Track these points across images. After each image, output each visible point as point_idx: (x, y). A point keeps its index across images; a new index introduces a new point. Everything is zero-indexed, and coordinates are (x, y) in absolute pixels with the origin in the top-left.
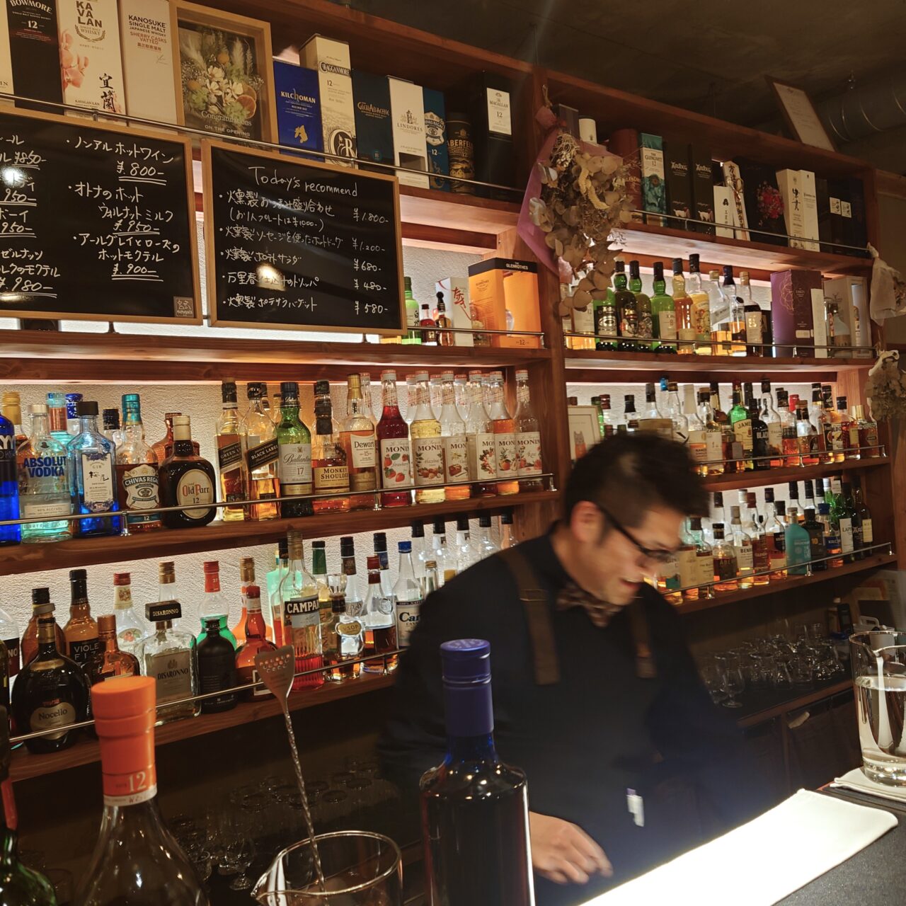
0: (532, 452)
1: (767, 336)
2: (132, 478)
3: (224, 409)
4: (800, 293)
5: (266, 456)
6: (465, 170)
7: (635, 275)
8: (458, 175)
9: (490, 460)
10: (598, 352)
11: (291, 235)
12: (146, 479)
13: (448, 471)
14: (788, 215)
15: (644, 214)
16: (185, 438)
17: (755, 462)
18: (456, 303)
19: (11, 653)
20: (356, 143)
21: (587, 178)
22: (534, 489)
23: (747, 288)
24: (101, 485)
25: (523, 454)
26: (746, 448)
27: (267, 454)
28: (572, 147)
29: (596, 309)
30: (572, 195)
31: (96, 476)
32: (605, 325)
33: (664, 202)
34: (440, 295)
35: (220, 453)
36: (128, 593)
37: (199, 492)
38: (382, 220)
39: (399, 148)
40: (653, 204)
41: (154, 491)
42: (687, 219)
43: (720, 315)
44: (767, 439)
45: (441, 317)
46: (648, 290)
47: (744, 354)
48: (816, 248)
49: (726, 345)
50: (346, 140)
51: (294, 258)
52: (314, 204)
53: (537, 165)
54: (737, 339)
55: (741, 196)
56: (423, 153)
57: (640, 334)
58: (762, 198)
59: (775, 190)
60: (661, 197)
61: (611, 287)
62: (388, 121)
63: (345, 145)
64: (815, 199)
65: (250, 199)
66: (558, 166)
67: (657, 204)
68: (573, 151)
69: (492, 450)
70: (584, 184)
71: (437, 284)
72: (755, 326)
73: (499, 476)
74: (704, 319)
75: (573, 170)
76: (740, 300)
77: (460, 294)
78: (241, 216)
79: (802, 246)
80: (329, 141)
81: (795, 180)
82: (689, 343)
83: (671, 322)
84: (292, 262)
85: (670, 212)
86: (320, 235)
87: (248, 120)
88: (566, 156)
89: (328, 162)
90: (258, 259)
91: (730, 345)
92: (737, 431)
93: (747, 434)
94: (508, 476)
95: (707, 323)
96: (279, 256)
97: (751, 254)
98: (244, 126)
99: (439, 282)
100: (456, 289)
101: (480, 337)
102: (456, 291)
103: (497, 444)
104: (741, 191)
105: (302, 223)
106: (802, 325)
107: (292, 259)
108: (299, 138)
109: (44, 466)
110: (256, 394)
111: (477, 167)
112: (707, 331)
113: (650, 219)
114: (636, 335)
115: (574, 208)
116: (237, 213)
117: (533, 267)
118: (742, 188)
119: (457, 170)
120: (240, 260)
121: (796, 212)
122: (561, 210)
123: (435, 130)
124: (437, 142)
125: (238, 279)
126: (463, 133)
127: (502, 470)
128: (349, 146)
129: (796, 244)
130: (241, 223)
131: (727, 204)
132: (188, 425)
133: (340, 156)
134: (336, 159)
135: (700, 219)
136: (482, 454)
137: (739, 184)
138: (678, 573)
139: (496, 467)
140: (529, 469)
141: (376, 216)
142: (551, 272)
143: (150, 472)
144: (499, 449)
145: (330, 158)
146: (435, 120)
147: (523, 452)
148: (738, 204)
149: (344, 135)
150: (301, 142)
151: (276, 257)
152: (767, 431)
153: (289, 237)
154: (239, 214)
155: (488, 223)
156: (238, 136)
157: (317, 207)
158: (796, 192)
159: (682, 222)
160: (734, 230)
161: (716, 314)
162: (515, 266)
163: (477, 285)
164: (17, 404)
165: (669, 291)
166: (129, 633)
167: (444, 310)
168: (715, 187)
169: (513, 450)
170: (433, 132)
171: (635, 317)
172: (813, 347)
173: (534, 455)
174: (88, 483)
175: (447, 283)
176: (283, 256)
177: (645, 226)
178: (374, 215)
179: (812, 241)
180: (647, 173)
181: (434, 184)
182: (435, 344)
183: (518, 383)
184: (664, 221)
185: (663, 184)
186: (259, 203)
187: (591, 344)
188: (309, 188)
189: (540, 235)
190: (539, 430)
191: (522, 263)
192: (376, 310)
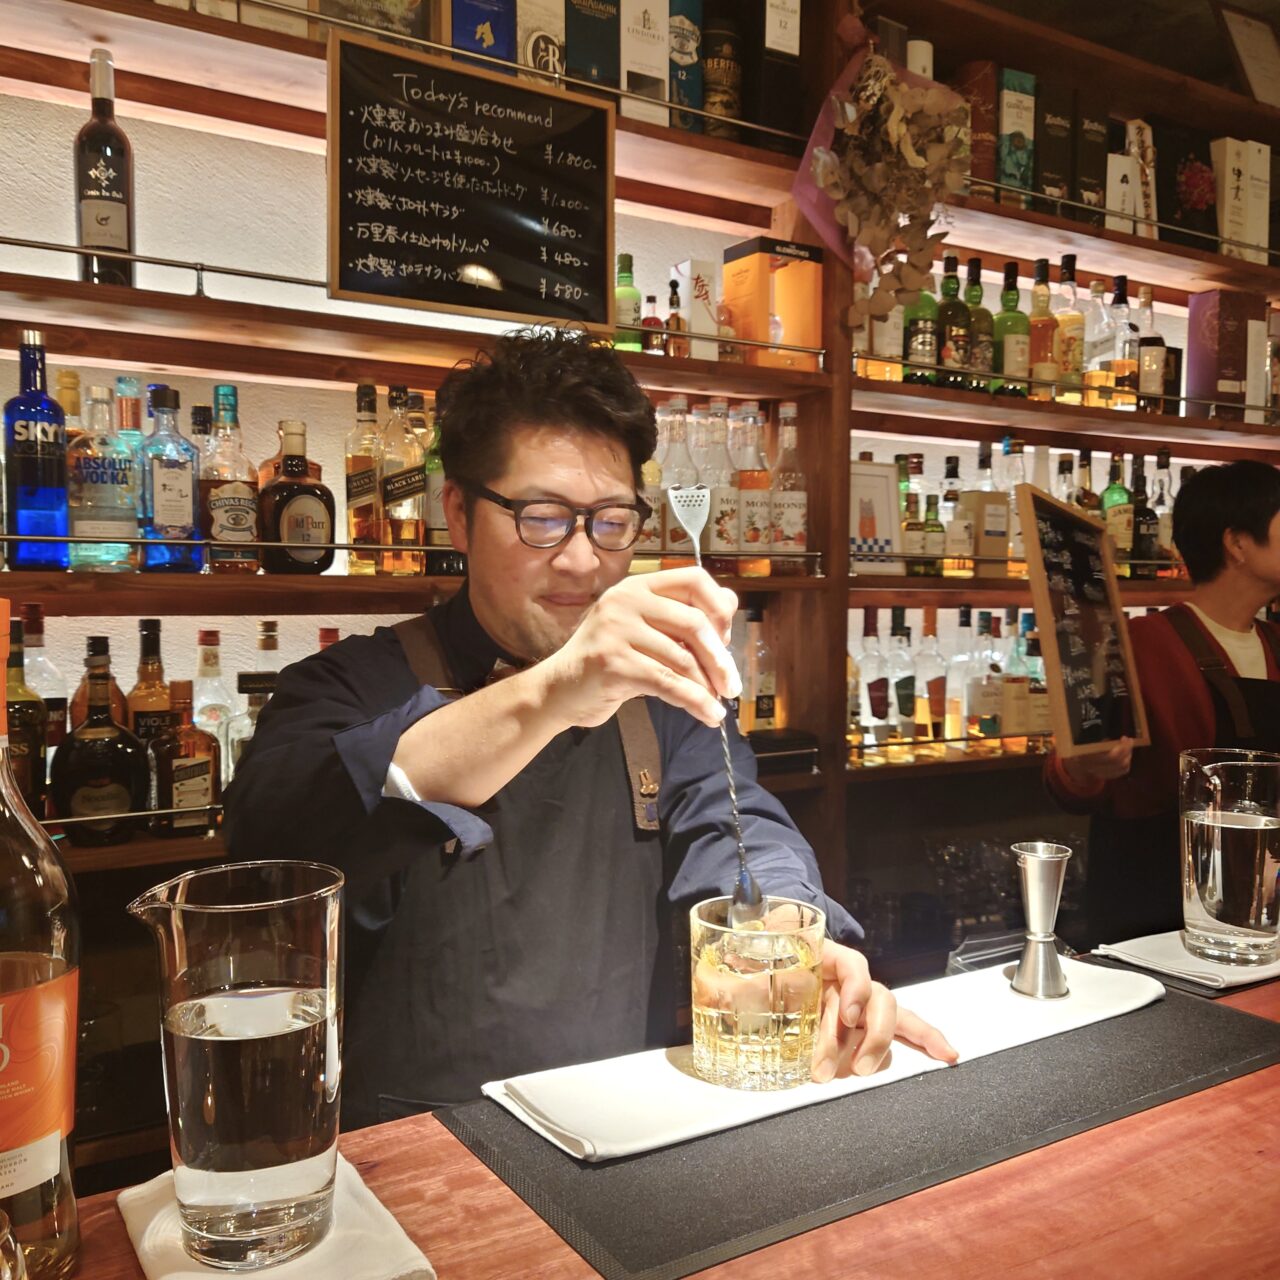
0: (794, 520)
1: (1171, 384)
2: (221, 499)
3: (359, 421)
4: (1231, 324)
5: (407, 488)
6: (726, 105)
7: (974, 279)
8: (716, 112)
9: (729, 525)
10: (905, 384)
11: (452, 176)
12: (239, 501)
13: (668, 535)
14: (1223, 207)
15: (998, 189)
16: (297, 452)
17: (1133, 568)
18: (697, 297)
19: (54, 716)
20: (566, 53)
21: (901, 120)
22: (794, 572)
23: (1148, 312)
24: (178, 504)
25: (780, 522)
26: (1121, 545)
27: (408, 484)
28: (885, 76)
29: (908, 325)
30: (879, 147)
31: (170, 490)
32: (920, 347)
33: (1030, 174)
34: (674, 285)
35: (349, 479)
36: (216, 656)
37: (310, 526)
38: (587, 165)
39: (627, 64)
40: (1012, 176)
41: (250, 519)
42: (1062, 201)
43: (1100, 348)
44: (1156, 536)
45: (675, 316)
46: (992, 304)
47: (1133, 408)
48: (1263, 259)
49: (1105, 392)
50: (551, 47)
51: (454, 209)
52: (487, 134)
53: (830, 101)
54: (1123, 385)
55: (1151, 172)
56: (662, 73)
57: (972, 365)
58: (1182, 178)
59: (1205, 168)
60: (1027, 166)
61: (935, 292)
62: (614, 23)
63: (548, 55)
64: (1268, 185)
65: (393, 120)
66: (861, 102)
67: (1018, 176)
68: (885, 82)
69: (733, 511)
70: (896, 128)
71: (673, 269)
72: (1154, 367)
73: (742, 549)
74: (1074, 350)
75: (883, 108)
76: (1134, 328)
77: (703, 286)
78: (379, 143)
79: (1240, 254)
80: (525, 48)
81: (1238, 154)
82: (1047, 385)
83: (1022, 351)
84: (451, 214)
85: (1037, 187)
86: (492, 179)
87: (410, 10)
88: (874, 88)
89: (522, 77)
90: (401, 206)
91: (1111, 393)
92: (1110, 519)
93: (1125, 525)
94: (756, 550)
95: (1078, 357)
96: (432, 205)
97: (1159, 261)
98: (405, 19)
99: (676, 266)
100: (698, 278)
101: (729, 349)
102: (697, 280)
103: (743, 503)
104: (1152, 164)
105: (468, 160)
106: (1229, 372)
107: (450, 211)
108: (482, 40)
109: (102, 470)
110: (399, 401)
111: (745, 101)
112: (1077, 370)
113: (1006, 198)
114: (966, 366)
115: (879, 165)
116: (374, 139)
117: (816, 254)
118: (1153, 161)
119: (714, 104)
120: (375, 206)
121: (1236, 202)
122: (861, 168)
123: (685, 42)
124: (687, 60)
125: (371, 234)
126: (726, 49)
127: (747, 541)
128: (554, 55)
129: (1231, 251)
130: (380, 153)
131: (1127, 182)
132: (303, 435)
133: (540, 69)
134: (533, 74)
135: (1082, 201)
136: (719, 515)
137: (1150, 154)
138: (999, 713)
139: (739, 535)
140: (787, 544)
141: (579, 158)
142: (842, 262)
143: (245, 493)
144: (745, 512)
145: (526, 73)
146: (685, 27)
147: (780, 519)
148: (1145, 184)
149: (548, 40)
150: (485, 45)
151: (428, 206)
152: (1157, 523)
153: (447, 179)
154: (377, 140)
155: (757, 187)
156: (395, 32)
157: (491, 139)
158: (1239, 173)
159: (1054, 203)
160: (1135, 222)
161: (1095, 345)
162: (789, 251)
163: (734, 276)
164: (75, 388)
165: (1025, 306)
166: (214, 709)
167: (678, 304)
168: (1111, 157)
169: (765, 515)
170: (682, 46)
171: (967, 339)
172: (1242, 406)
173: (795, 524)
174: (160, 499)
175: (685, 268)
176: (437, 206)
177: (998, 206)
178: (576, 156)
179: (1258, 248)
180: (1008, 126)
181: (677, 121)
182: (661, 353)
183: (782, 421)
184: (1026, 202)
185: (1030, 147)
186: (406, 127)
187: (894, 373)
188: (480, 110)
189: (827, 206)
190: (806, 489)
191: (800, 247)
192: (572, 293)
